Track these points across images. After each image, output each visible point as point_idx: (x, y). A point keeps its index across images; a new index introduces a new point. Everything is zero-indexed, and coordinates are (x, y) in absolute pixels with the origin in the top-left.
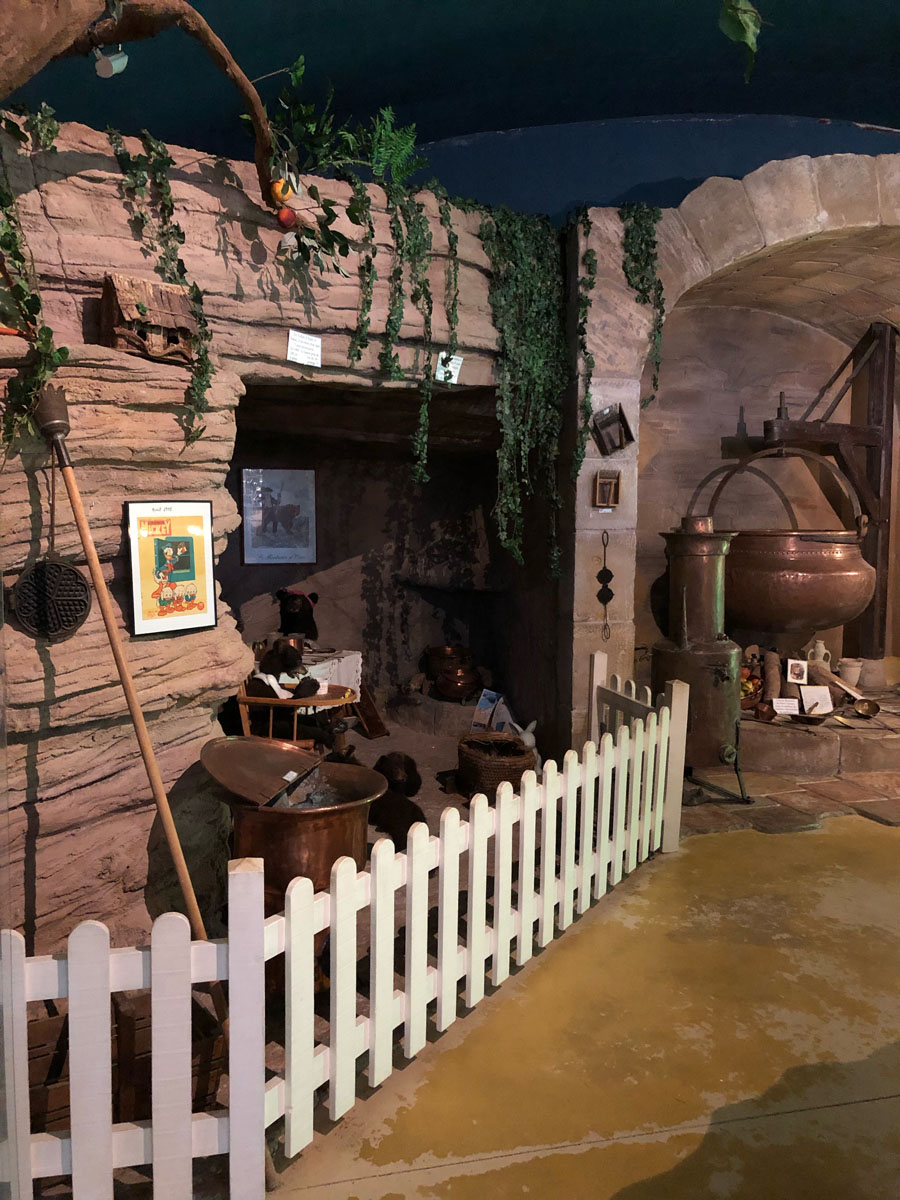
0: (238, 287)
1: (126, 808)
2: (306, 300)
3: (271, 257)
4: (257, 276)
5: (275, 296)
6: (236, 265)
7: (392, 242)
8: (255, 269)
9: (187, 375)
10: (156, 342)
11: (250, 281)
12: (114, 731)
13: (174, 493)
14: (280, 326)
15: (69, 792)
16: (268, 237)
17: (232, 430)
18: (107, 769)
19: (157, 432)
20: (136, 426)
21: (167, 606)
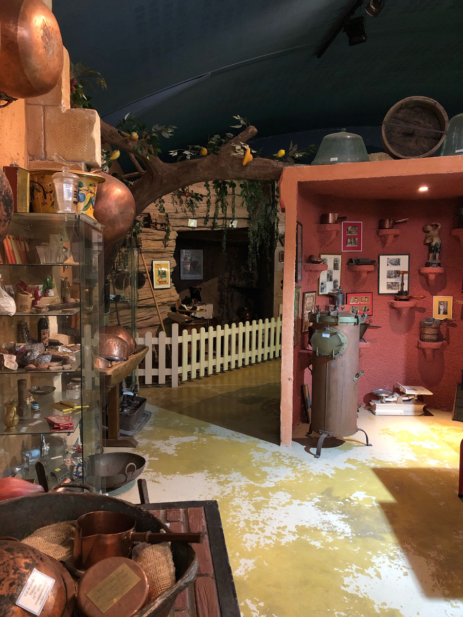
0: (177, 210)
1: (151, 326)
2: (193, 212)
3: (184, 202)
4: (181, 207)
5: (185, 211)
6: (176, 205)
7: (216, 194)
8: (180, 206)
9: (165, 233)
10: (159, 226)
11: (179, 208)
12: (149, 309)
13: (161, 258)
14: (186, 218)
15: (140, 321)
16: (183, 198)
17: (175, 244)
18: (148, 317)
19: (158, 245)
20: (154, 244)
21: (160, 283)
